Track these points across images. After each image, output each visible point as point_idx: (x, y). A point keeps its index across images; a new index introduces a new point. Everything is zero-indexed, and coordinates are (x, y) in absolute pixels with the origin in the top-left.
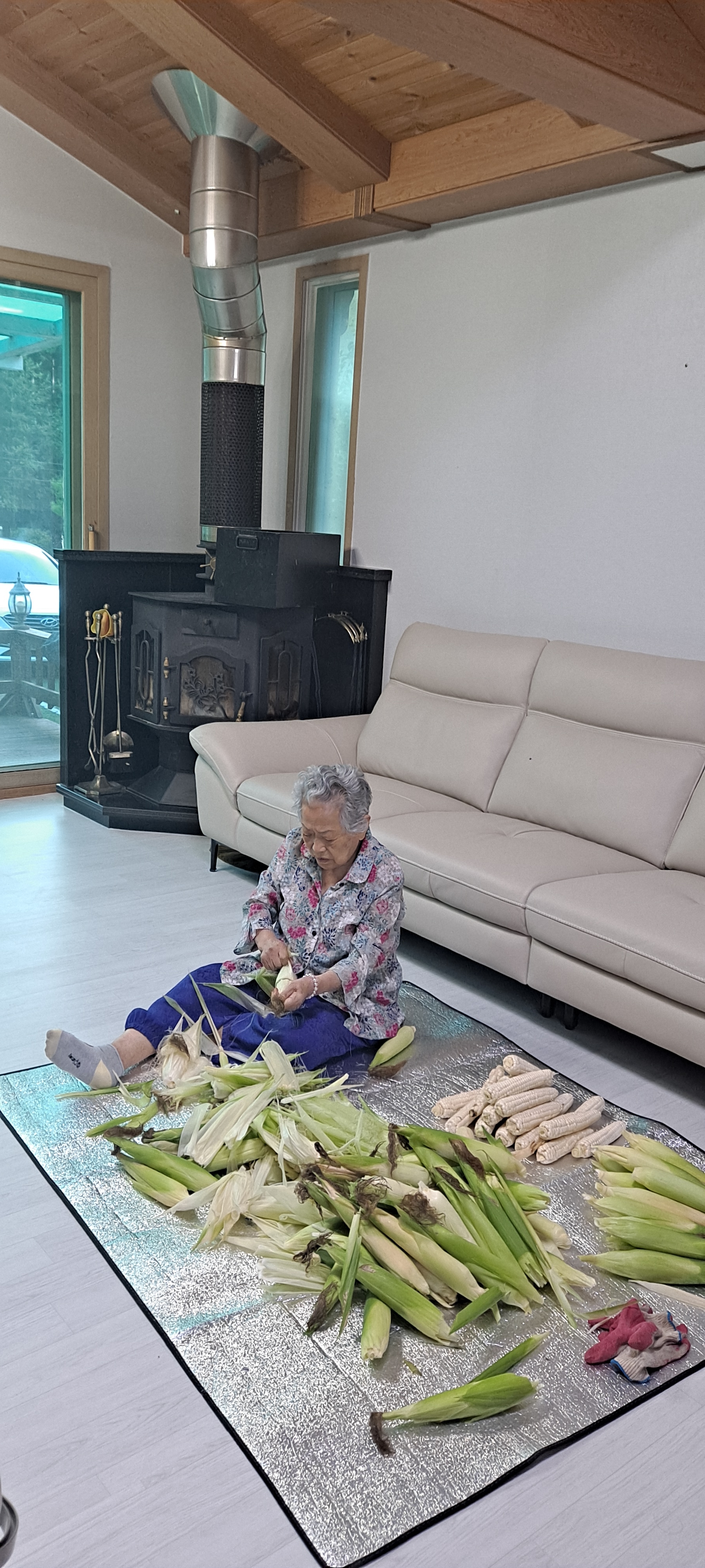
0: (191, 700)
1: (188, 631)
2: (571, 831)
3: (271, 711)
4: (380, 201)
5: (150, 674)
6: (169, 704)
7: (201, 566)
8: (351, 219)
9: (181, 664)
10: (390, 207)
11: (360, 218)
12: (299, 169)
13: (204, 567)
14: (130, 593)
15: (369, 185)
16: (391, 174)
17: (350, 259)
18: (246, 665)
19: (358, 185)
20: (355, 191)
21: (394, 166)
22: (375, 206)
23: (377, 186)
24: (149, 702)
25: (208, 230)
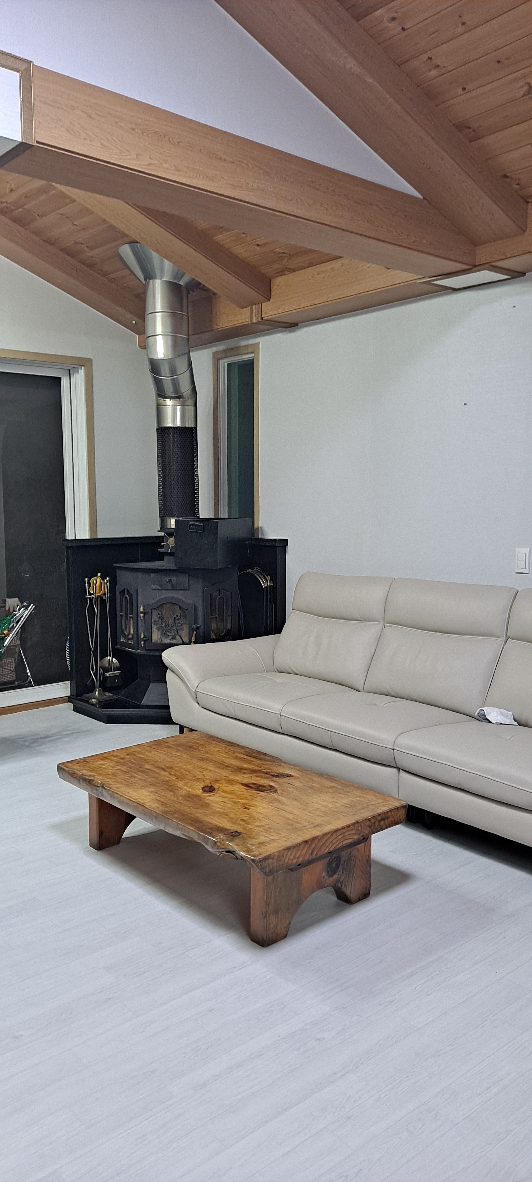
0: (159, 633)
1: (154, 587)
2: (420, 700)
3: (213, 636)
4: (266, 313)
5: (130, 617)
6: (145, 636)
7: (162, 544)
8: (248, 324)
9: (151, 610)
10: (272, 316)
11: (254, 323)
12: (212, 295)
13: (164, 545)
14: (114, 565)
15: (259, 303)
16: (272, 297)
17: (248, 346)
18: (195, 606)
19: (252, 304)
20: (249, 307)
21: (273, 293)
22: (263, 316)
23: (263, 304)
24: (130, 636)
25: (157, 336)
